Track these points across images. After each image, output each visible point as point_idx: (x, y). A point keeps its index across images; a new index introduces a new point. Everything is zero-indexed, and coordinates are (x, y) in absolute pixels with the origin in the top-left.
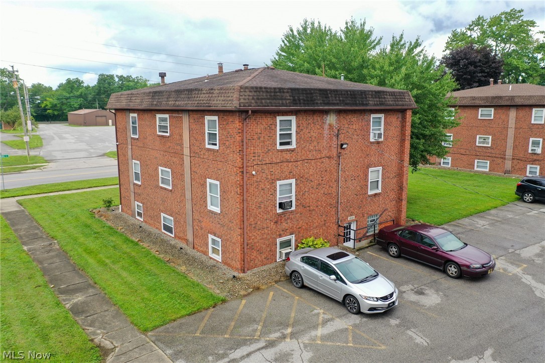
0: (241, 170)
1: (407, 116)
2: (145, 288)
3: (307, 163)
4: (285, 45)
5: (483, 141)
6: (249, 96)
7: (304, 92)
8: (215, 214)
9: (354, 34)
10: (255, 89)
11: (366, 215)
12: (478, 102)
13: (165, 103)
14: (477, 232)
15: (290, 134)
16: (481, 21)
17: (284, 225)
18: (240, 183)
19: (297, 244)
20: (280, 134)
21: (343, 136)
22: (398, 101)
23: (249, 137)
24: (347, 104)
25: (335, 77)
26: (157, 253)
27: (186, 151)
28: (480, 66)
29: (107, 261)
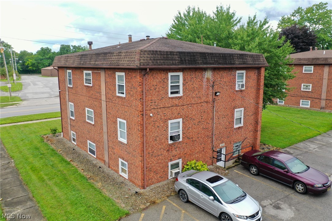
0: (141, 113)
1: (262, 72)
2: (69, 202)
3: (191, 106)
4: (175, 23)
5: (306, 87)
6: (147, 57)
7: (189, 55)
8: (123, 144)
9: (223, 15)
10: (152, 53)
11: (232, 143)
12: (303, 62)
13: (88, 62)
14: (311, 154)
15: (179, 86)
16: (300, 10)
17: (174, 152)
18: (141, 122)
19: (183, 165)
20: (171, 86)
21: (216, 86)
22: (255, 61)
23: (147, 88)
24: (220, 64)
25: (209, 44)
26: (83, 171)
27: (103, 98)
28: (302, 38)
29: (45, 178)
